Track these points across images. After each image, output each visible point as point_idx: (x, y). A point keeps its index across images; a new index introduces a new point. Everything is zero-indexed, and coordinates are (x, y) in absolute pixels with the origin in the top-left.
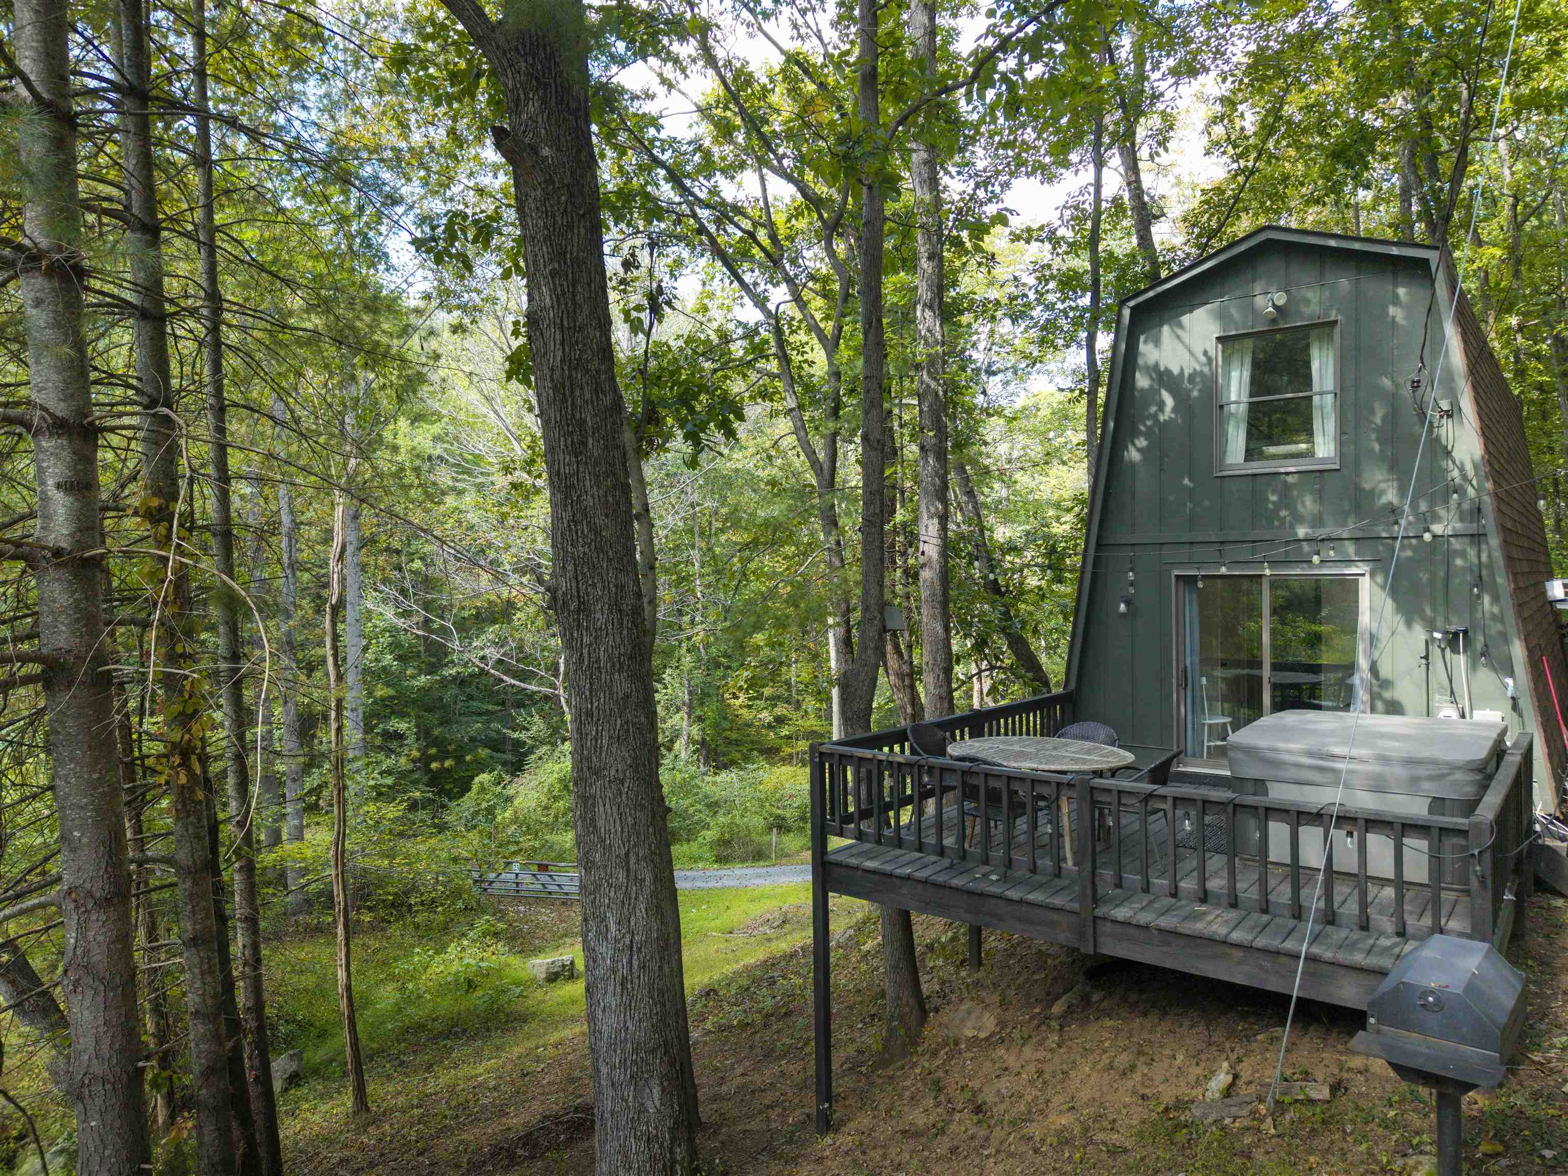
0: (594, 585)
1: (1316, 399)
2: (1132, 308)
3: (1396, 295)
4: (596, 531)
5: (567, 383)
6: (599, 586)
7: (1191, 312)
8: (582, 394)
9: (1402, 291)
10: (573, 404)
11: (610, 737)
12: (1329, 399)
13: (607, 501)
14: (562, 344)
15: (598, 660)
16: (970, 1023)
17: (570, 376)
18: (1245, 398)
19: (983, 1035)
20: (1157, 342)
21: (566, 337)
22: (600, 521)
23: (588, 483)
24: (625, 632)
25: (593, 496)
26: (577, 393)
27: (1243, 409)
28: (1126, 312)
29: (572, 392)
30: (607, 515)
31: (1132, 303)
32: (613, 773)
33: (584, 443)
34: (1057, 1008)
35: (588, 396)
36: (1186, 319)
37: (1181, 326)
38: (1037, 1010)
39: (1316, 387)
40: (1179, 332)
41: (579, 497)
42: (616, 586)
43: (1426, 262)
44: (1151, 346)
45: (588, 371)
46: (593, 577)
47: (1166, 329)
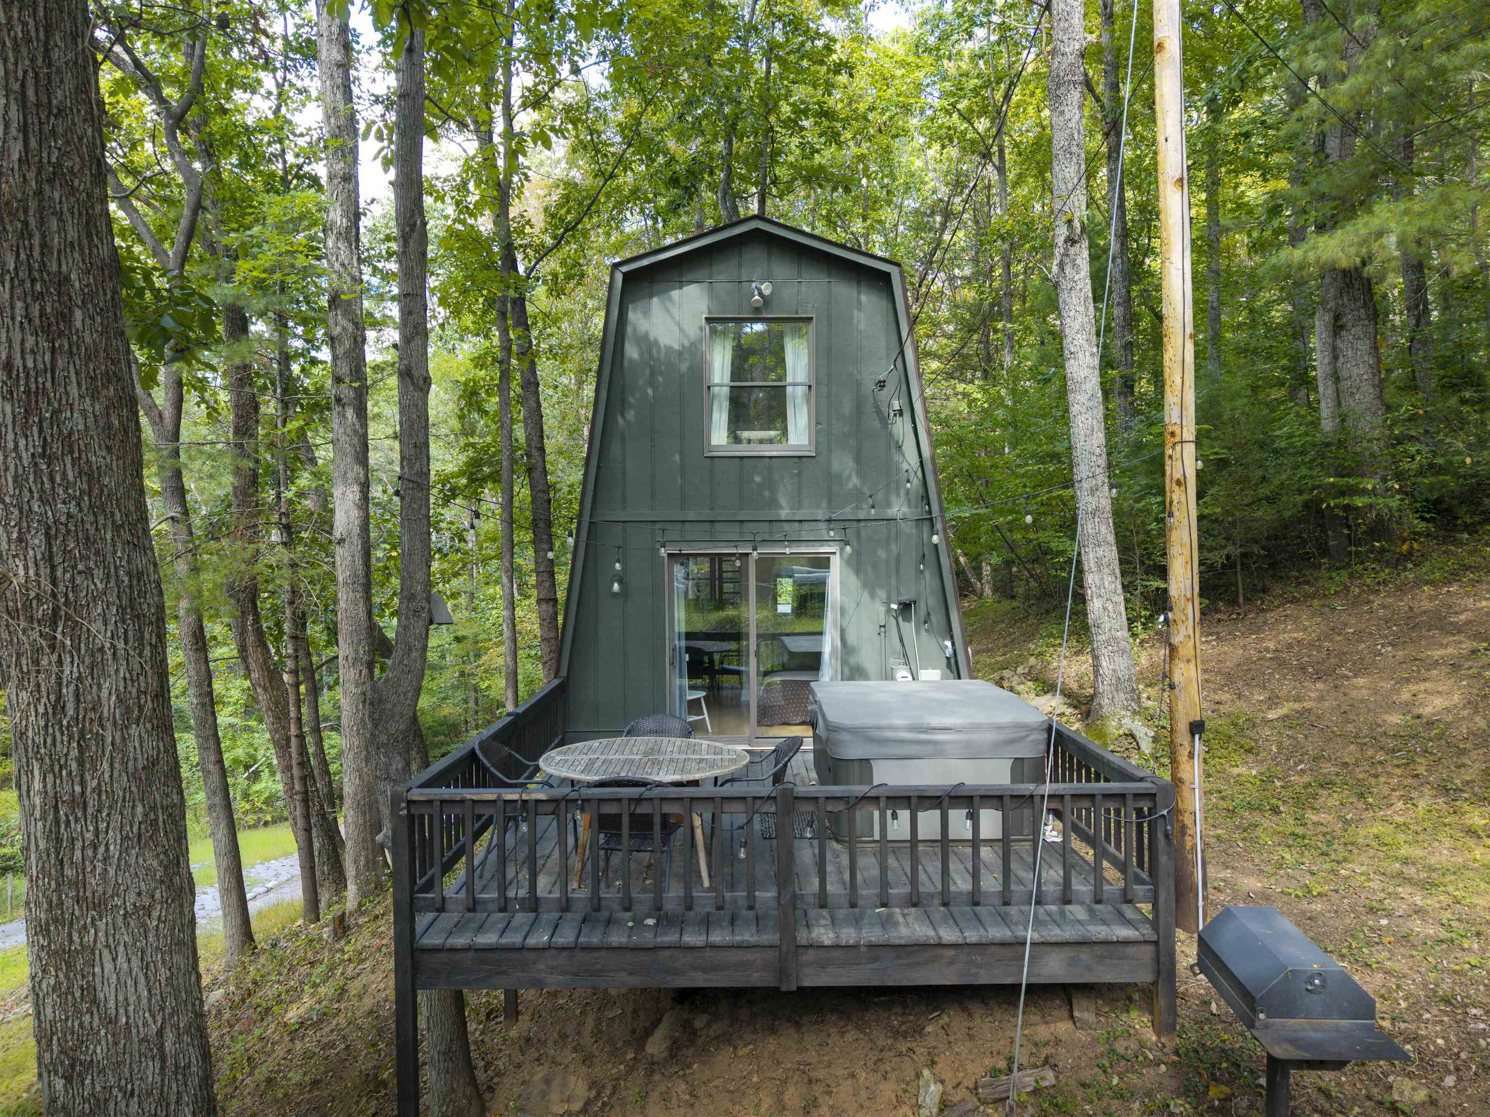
0: (88, 573)
1: (789, 389)
2: (625, 275)
3: (859, 302)
4: (91, 475)
5: (33, 205)
6: (98, 573)
7: (681, 288)
8: (62, 230)
9: (864, 298)
10: (43, 245)
11: (125, 838)
12: (800, 391)
13: (110, 426)
14: (24, 129)
15: (96, 705)
16: (554, 1097)
17: (39, 192)
18: (727, 379)
19: (576, 1106)
20: (647, 313)
21: (32, 119)
22: (98, 458)
23: (74, 391)
24: (147, 652)
25: (83, 413)
26: (54, 223)
27: (726, 391)
28: (619, 278)
29: (42, 222)
30: (109, 449)
31: (625, 269)
32: (132, 897)
33: (66, 317)
34: (656, 1046)
35: (72, 234)
36: (675, 294)
37: (671, 300)
38: (630, 1056)
39: (789, 379)
40: (669, 304)
41: (56, 413)
42: (129, 573)
43: (889, 274)
44: (639, 315)
45: (73, 191)
46: (85, 558)
47: (655, 300)
